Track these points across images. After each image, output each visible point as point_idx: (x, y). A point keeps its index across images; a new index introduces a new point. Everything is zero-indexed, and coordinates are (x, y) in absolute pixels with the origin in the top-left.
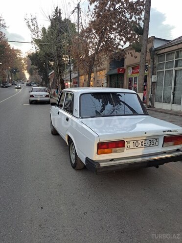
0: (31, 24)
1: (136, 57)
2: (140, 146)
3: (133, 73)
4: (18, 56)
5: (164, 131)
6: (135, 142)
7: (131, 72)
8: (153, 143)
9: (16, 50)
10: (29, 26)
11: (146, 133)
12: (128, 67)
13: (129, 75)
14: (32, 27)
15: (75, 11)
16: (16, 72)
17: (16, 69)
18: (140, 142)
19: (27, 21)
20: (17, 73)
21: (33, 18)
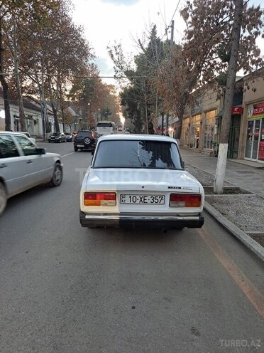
0: (114, 53)
1: (255, 90)
2: (138, 202)
3: (254, 114)
4: (111, 93)
5: (169, 188)
6: (132, 197)
7: (252, 112)
8: (156, 201)
9: (109, 86)
10: (112, 56)
11: (143, 187)
12: (247, 105)
13: (249, 116)
14: (116, 57)
15: (168, 31)
16: (107, 114)
17: (108, 111)
18: (138, 197)
19: (109, 50)
20: (109, 116)
21: (117, 45)
